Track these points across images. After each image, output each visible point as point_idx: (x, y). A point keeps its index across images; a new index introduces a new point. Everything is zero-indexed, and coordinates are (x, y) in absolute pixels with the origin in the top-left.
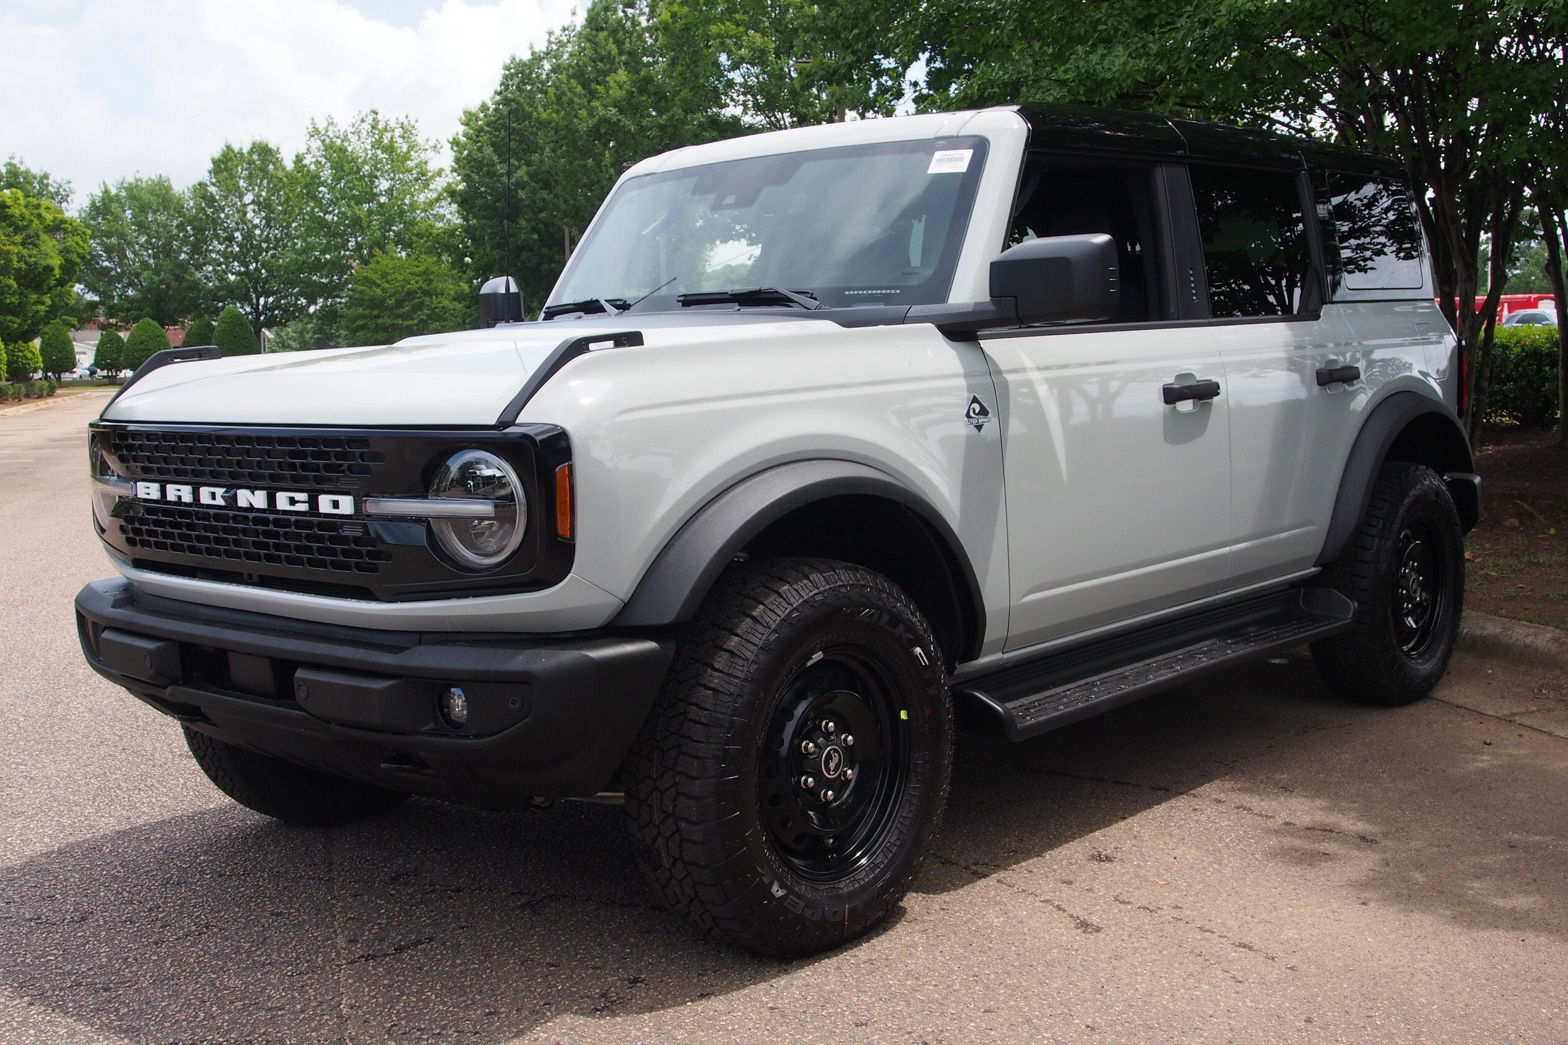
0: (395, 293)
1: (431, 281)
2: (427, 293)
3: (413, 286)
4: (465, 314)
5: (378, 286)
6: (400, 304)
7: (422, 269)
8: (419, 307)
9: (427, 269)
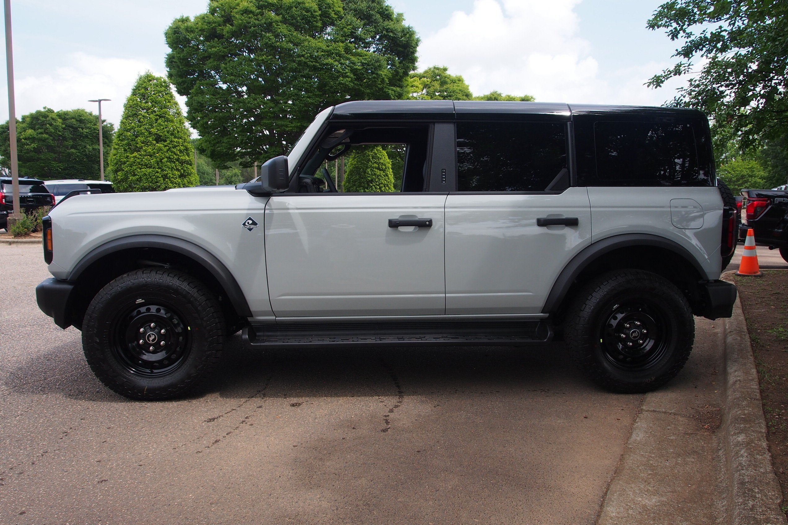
0: (737, 176)
1: (754, 171)
2: (751, 176)
3: (745, 173)
4: (764, 185)
5: (730, 173)
6: (738, 180)
7: (750, 166)
8: (746, 182)
9: (752, 166)
